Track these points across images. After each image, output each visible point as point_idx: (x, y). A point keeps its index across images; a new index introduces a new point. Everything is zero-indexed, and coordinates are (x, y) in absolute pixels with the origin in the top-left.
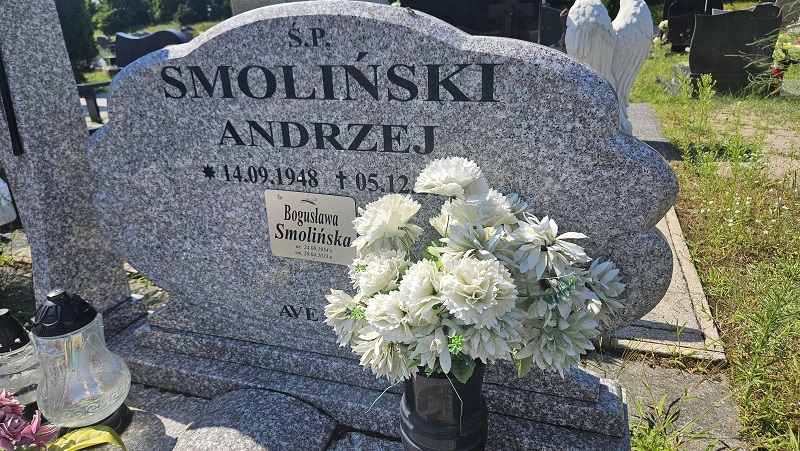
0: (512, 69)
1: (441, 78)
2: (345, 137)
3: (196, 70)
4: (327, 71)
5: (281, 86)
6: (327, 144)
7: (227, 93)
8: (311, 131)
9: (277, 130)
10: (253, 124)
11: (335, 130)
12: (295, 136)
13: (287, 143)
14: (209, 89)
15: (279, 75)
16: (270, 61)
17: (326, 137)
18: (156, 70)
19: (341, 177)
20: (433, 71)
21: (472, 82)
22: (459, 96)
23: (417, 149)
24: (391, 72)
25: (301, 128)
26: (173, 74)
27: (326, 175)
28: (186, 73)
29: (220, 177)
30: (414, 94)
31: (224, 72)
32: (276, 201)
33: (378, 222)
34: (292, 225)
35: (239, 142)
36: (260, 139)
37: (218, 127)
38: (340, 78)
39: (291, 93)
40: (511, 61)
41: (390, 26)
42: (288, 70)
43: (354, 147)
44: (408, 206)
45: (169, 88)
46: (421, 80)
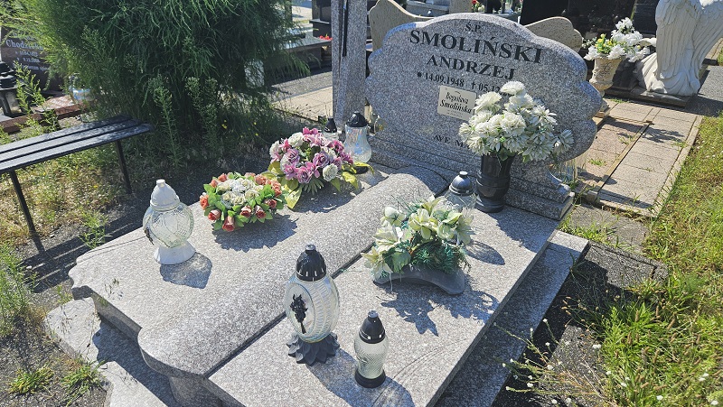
0: (548, 52)
1: (521, 51)
2: (479, 69)
3: (426, 34)
4: (478, 42)
5: (458, 45)
6: (471, 70)
7: (436, 44)
8: (466, 64)
9: (452, 61)
10: (443, 58)
11: (476, 65)
12: (459, 65)
13: (455, 67)
14: (429, 41)
15: (458, 41)
16: (456, 35)
17: (471, 67)
18: (409, 31)
19: (473, 84)
20: (519, 48)
21: (532, 55)
22: (526, 59)
23: (506, 77)
24: (502, 47)
25: (462, 63)
26: (416, 33)
27: (468, 82)
28: (421, 34)
29: (423, 77)
30: (509, 56)
31: (437, 35)
32: (444, 90)
33: (485, 100)
34: (448, 101)
35: (435, 64)
36: (444, 64)
37: (428, 58)
38: (482, 45)
39: (461, 48)
40: (548, 49)
41: (505, 29)
42: (462, 39)
43: (481, 73)
44: (497, 97)
45: (413, 39)
46: (513, 51)
